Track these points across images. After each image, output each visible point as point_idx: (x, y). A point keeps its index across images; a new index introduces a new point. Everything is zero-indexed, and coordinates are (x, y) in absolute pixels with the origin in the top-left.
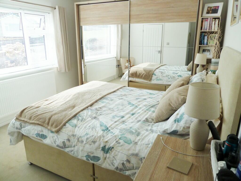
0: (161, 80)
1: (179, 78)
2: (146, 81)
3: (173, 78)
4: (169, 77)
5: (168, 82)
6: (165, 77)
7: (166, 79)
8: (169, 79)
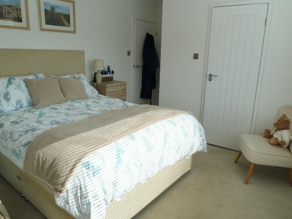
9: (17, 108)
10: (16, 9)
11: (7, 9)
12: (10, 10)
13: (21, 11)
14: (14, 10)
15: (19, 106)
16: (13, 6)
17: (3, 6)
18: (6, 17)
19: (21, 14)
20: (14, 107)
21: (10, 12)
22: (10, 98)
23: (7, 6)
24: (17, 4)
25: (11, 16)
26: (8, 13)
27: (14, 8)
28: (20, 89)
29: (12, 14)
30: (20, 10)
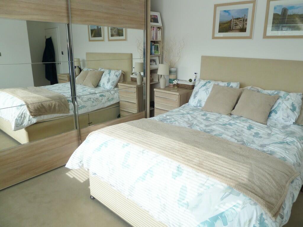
0: (84, 107)
1: (103, 99)
2: (61, 115)
3: (97, 101)
4: (92, 100)
5: (94, 106)
6: (87, 101)
7: (89, 103)
8: (94, 103)
9: (197, 105)
10: (243, 20)
11: (235, 21)
12: (238, 22)
13: (247, 22)
14: (241, 22)
15: (199, 105)
16: (241, 18)
17: (233, 20)
18: (233, 29)
19: (246, 24)
20: (196, 104)
21: (237, 24)
22: (196, 96)
23: (235, 19)
24: (245, 15)
25: (238, 27)
26: (235, 25)
27: (241, 19)
28: (206, 92)
29: (238, 26)
30: (246, 20)
